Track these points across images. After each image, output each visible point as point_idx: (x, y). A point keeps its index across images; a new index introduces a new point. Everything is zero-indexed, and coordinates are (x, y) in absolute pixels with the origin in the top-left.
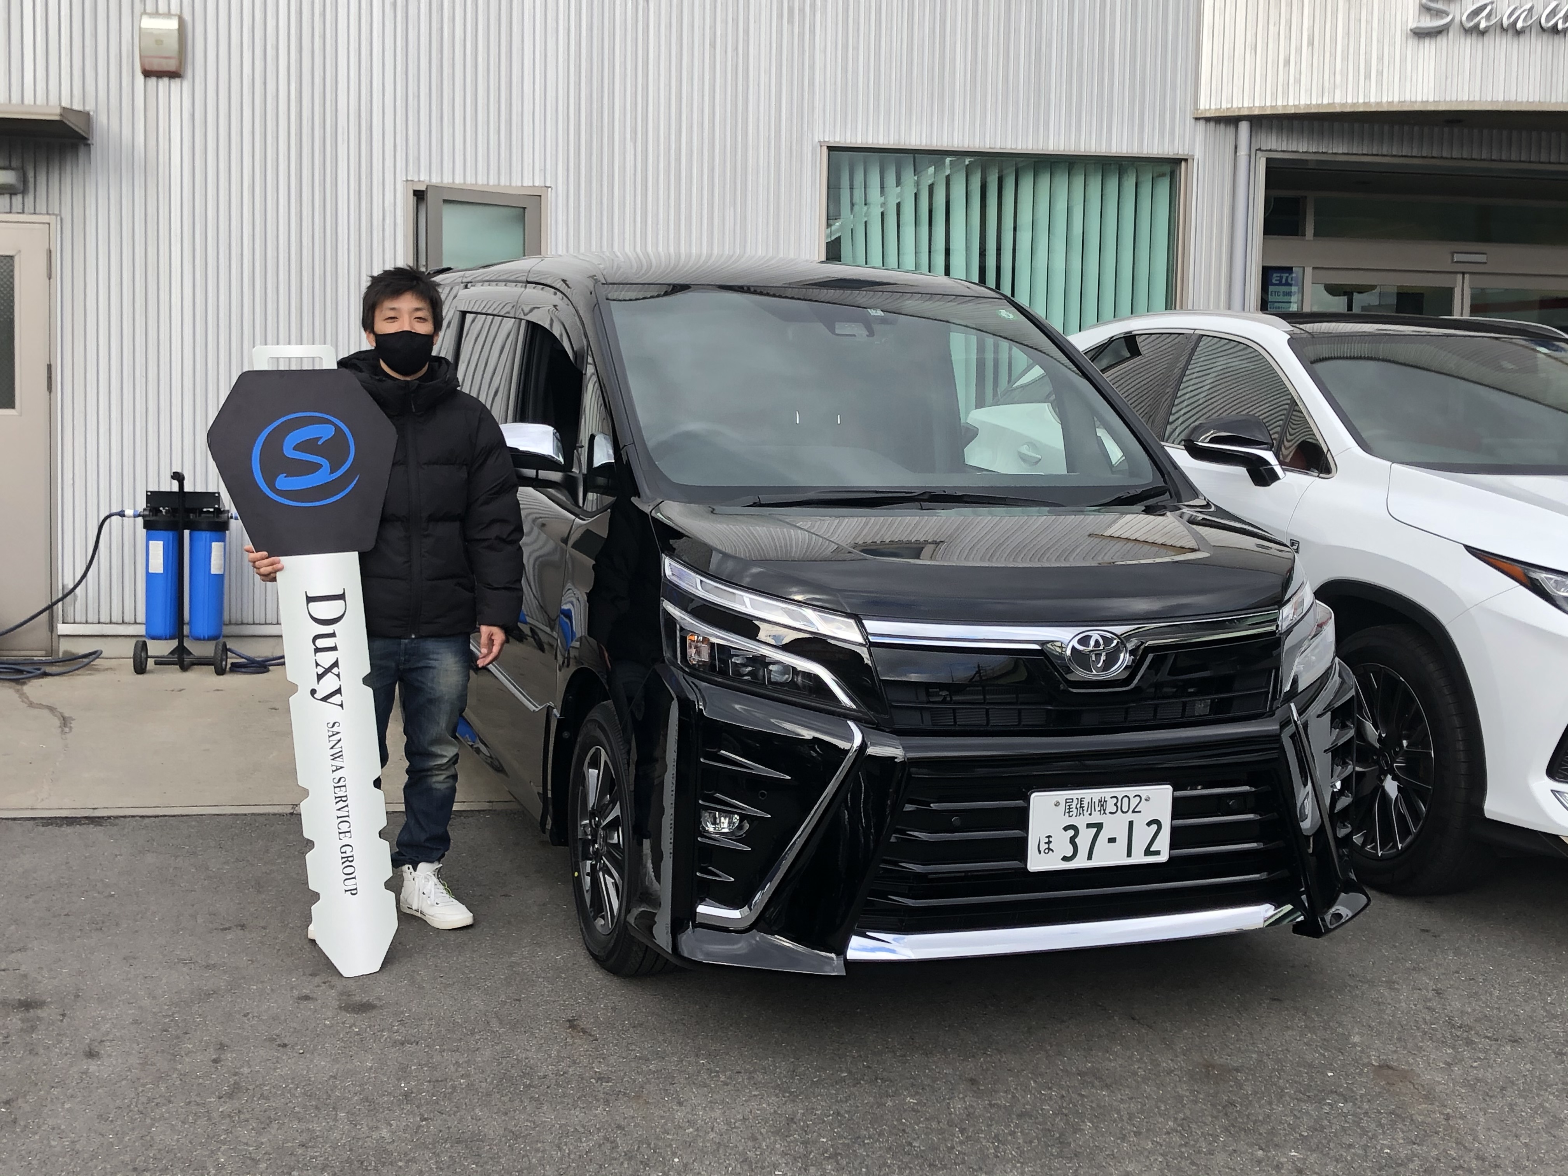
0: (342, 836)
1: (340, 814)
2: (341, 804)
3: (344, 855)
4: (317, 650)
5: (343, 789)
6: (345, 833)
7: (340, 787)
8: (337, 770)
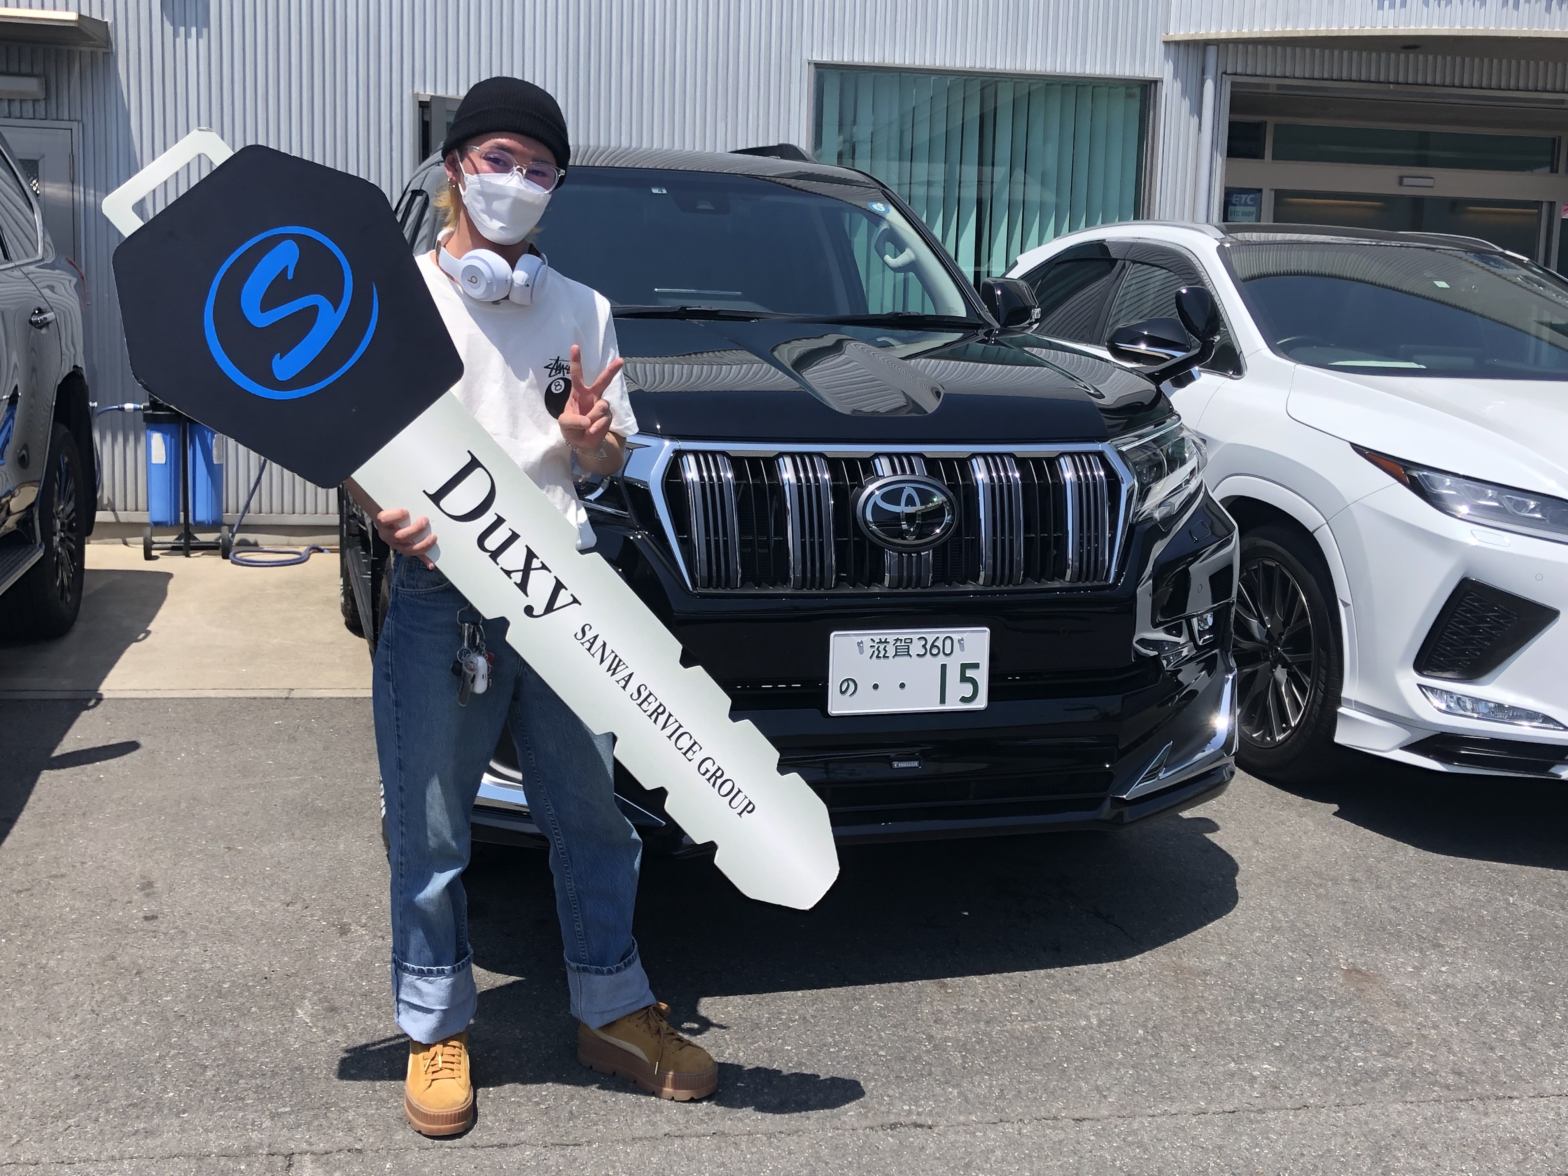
1: (669, 731)
2: (662, 719)
3: (708, 775)
4: (495, 555)
5: (649, 700)
6: (690, 748)
7: (645, 700)
8: (627, 682)
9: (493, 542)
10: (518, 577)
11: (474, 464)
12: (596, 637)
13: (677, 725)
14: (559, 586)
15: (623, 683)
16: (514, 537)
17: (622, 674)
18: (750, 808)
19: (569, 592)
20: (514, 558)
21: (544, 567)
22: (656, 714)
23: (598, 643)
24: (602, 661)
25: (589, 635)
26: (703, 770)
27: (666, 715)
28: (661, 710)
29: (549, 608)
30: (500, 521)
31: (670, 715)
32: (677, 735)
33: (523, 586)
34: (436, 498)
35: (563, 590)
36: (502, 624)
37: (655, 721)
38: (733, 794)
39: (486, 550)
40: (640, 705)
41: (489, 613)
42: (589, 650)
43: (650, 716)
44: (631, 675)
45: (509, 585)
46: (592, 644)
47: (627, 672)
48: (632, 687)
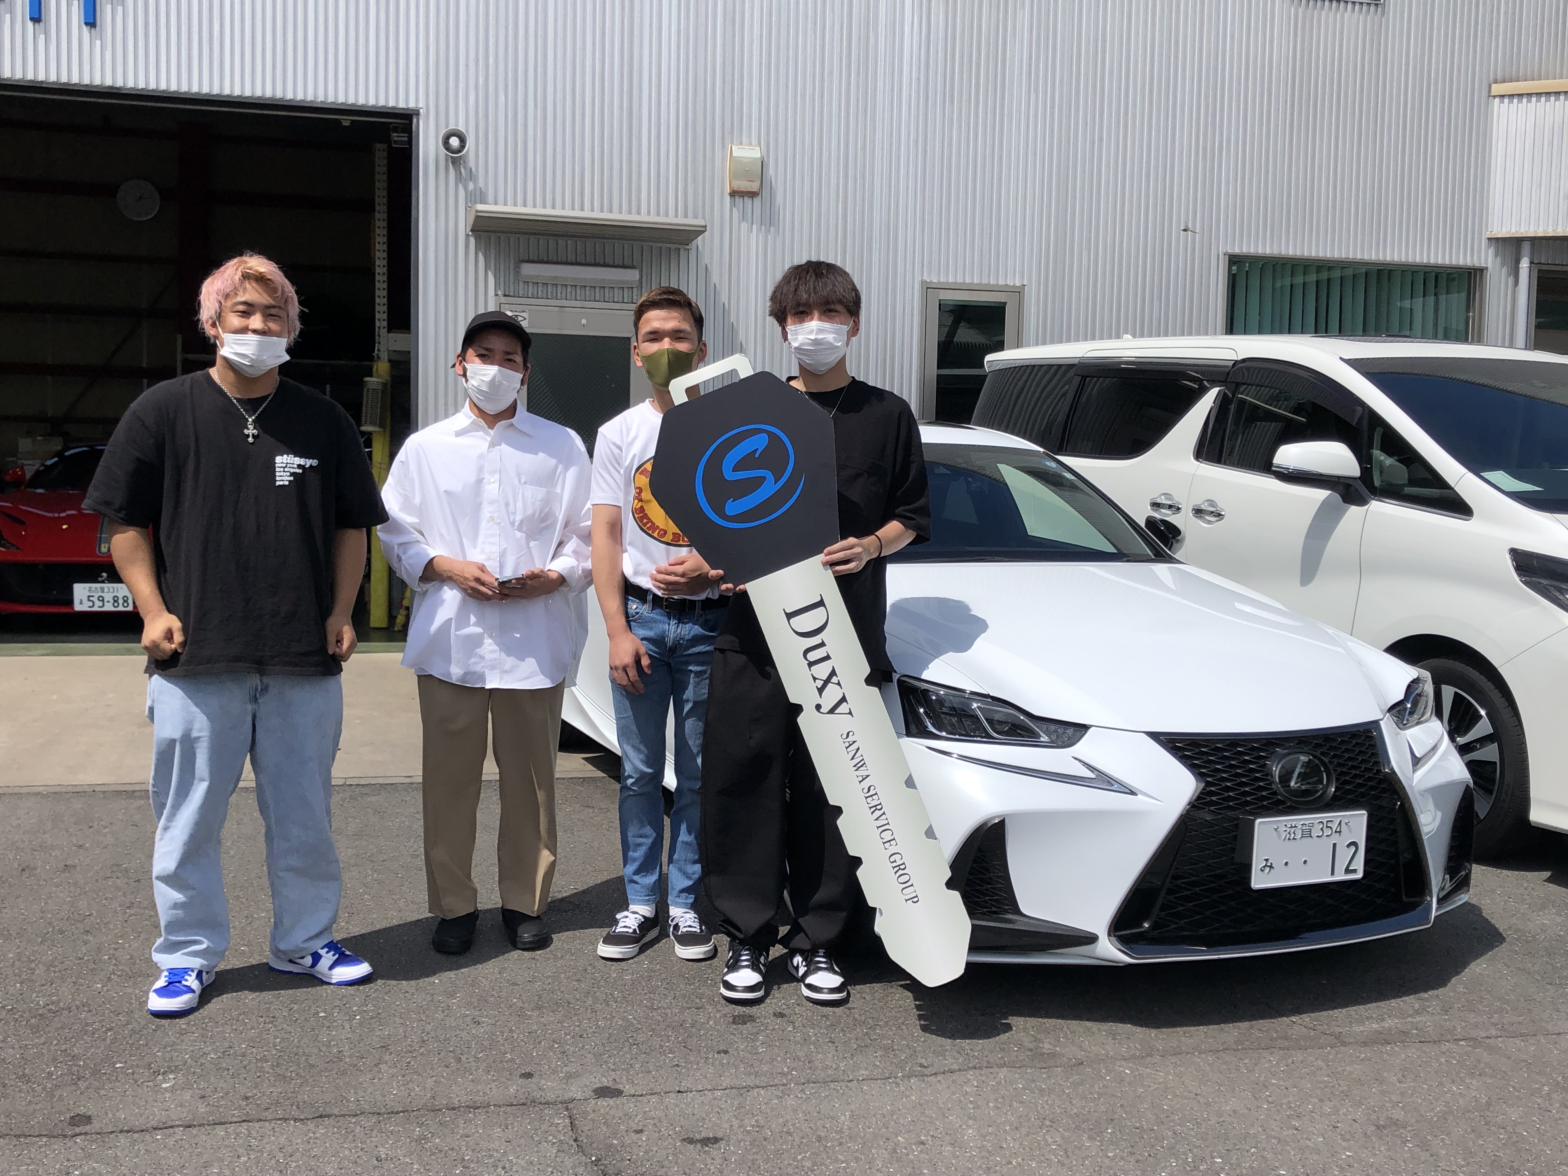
1: (879, 823)
2: (878, 813)
3: (895, 864)
4: (811, 664)
5: (875, 797)
6: (889, 841)
7: (871, 796)
8: (864, 779)
9: (813, 656)
10: (820, 684)
11: (821, 603)
12: (854, 742)
13: (886, 822)
14: (843, 699)
15: (861, 779)
16: (828, 658)
17: (862, 772)
18: (915, 900)
19: (849, 706)
20: (822, 671)
21: (839, 684)
22: (875, 808)
23: (855, 746)
24: (852, 759)
25: (851, 739)
26: (893, 859)
27: (881, 812)
28: (879, 807)
29: (832, 711)
30: (822, 644)
31: (884, 813)
32: (883, 828)
33: (821, 690)
34: (790, 616)
35: (845, 703)
36: (798, 709)
37: (872, 813)
38: (907, 885)
39: (806, 659)
40: (866, 798)
41: (793, 700)
42: (847, 748)
43: (870, 808)
44: (868, 776)
45: (813, 687)
46: (850, 745)
47: (866, 773)
48: (866, 784)
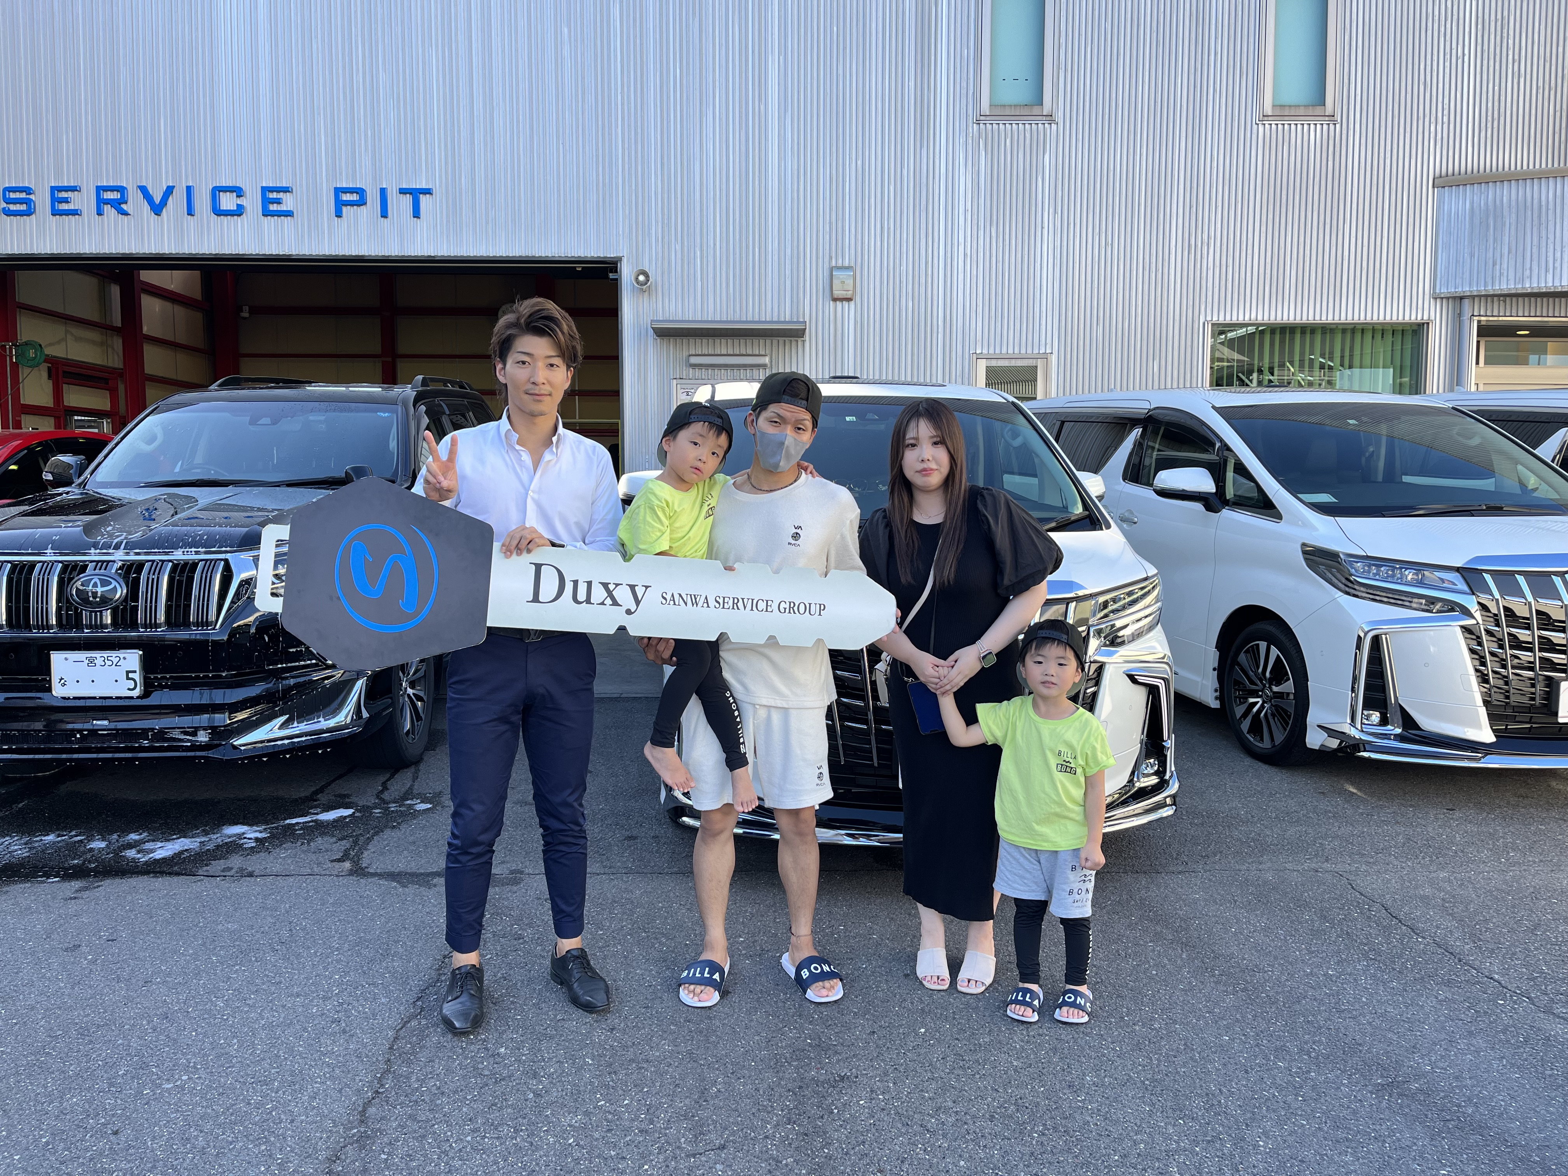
0: (769, 609)
1: (749, 606)
2: (740, 604)
3: (787, 610)
4: (588, 601)
5: (726, 600)
6: (767, 606)
7: (724, 603)
8: (707, 602)
9: (582, 596)
10: (609, 601)
11: (538, 567)
12: (673, 595)
14: (632, 587)
15: (705, 605)
16: (589, 584)
17: (701, 601)
18: (822, 607)
19: (640, 586)
20: (599, 593)
21: (617, 585)
22: (735, 604)
23: (677, 597)
24: (686, 604)
25: (668, 597)
26: (782, 610)
27: (741, 600)
28: (736, 601)
29: (638, 602)
30: (576, 583)
31: (743, 599)
32: (755, 605)
33: (615, 603)
34: (536, 599)
35: (636, 588)
36: (622, 629)
37: (738, 609)
38: (808, 608)
39: (582, 602)
40: (724, 608)
41: (612, 631)
42: (675, 604)
43: (733, 608)
44: (706, 598)
45: (609, 608)
46: (674, 600)
47: (703, 598)
48: (712, 603)
